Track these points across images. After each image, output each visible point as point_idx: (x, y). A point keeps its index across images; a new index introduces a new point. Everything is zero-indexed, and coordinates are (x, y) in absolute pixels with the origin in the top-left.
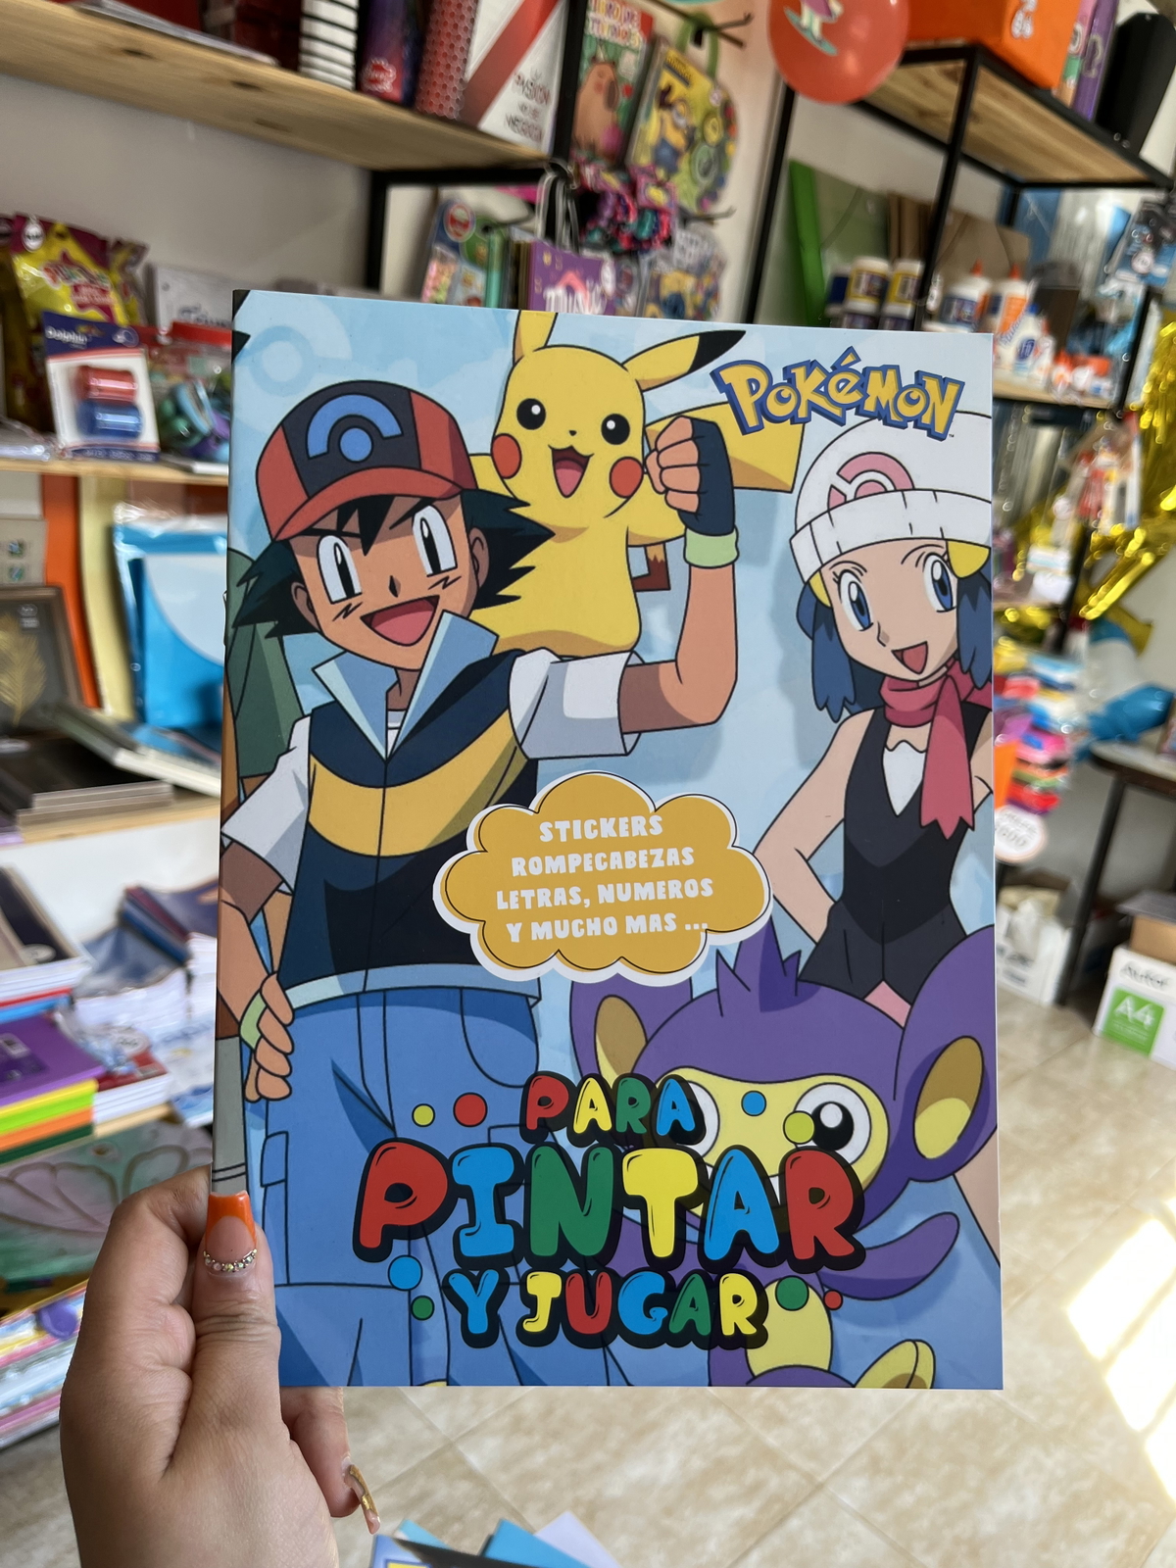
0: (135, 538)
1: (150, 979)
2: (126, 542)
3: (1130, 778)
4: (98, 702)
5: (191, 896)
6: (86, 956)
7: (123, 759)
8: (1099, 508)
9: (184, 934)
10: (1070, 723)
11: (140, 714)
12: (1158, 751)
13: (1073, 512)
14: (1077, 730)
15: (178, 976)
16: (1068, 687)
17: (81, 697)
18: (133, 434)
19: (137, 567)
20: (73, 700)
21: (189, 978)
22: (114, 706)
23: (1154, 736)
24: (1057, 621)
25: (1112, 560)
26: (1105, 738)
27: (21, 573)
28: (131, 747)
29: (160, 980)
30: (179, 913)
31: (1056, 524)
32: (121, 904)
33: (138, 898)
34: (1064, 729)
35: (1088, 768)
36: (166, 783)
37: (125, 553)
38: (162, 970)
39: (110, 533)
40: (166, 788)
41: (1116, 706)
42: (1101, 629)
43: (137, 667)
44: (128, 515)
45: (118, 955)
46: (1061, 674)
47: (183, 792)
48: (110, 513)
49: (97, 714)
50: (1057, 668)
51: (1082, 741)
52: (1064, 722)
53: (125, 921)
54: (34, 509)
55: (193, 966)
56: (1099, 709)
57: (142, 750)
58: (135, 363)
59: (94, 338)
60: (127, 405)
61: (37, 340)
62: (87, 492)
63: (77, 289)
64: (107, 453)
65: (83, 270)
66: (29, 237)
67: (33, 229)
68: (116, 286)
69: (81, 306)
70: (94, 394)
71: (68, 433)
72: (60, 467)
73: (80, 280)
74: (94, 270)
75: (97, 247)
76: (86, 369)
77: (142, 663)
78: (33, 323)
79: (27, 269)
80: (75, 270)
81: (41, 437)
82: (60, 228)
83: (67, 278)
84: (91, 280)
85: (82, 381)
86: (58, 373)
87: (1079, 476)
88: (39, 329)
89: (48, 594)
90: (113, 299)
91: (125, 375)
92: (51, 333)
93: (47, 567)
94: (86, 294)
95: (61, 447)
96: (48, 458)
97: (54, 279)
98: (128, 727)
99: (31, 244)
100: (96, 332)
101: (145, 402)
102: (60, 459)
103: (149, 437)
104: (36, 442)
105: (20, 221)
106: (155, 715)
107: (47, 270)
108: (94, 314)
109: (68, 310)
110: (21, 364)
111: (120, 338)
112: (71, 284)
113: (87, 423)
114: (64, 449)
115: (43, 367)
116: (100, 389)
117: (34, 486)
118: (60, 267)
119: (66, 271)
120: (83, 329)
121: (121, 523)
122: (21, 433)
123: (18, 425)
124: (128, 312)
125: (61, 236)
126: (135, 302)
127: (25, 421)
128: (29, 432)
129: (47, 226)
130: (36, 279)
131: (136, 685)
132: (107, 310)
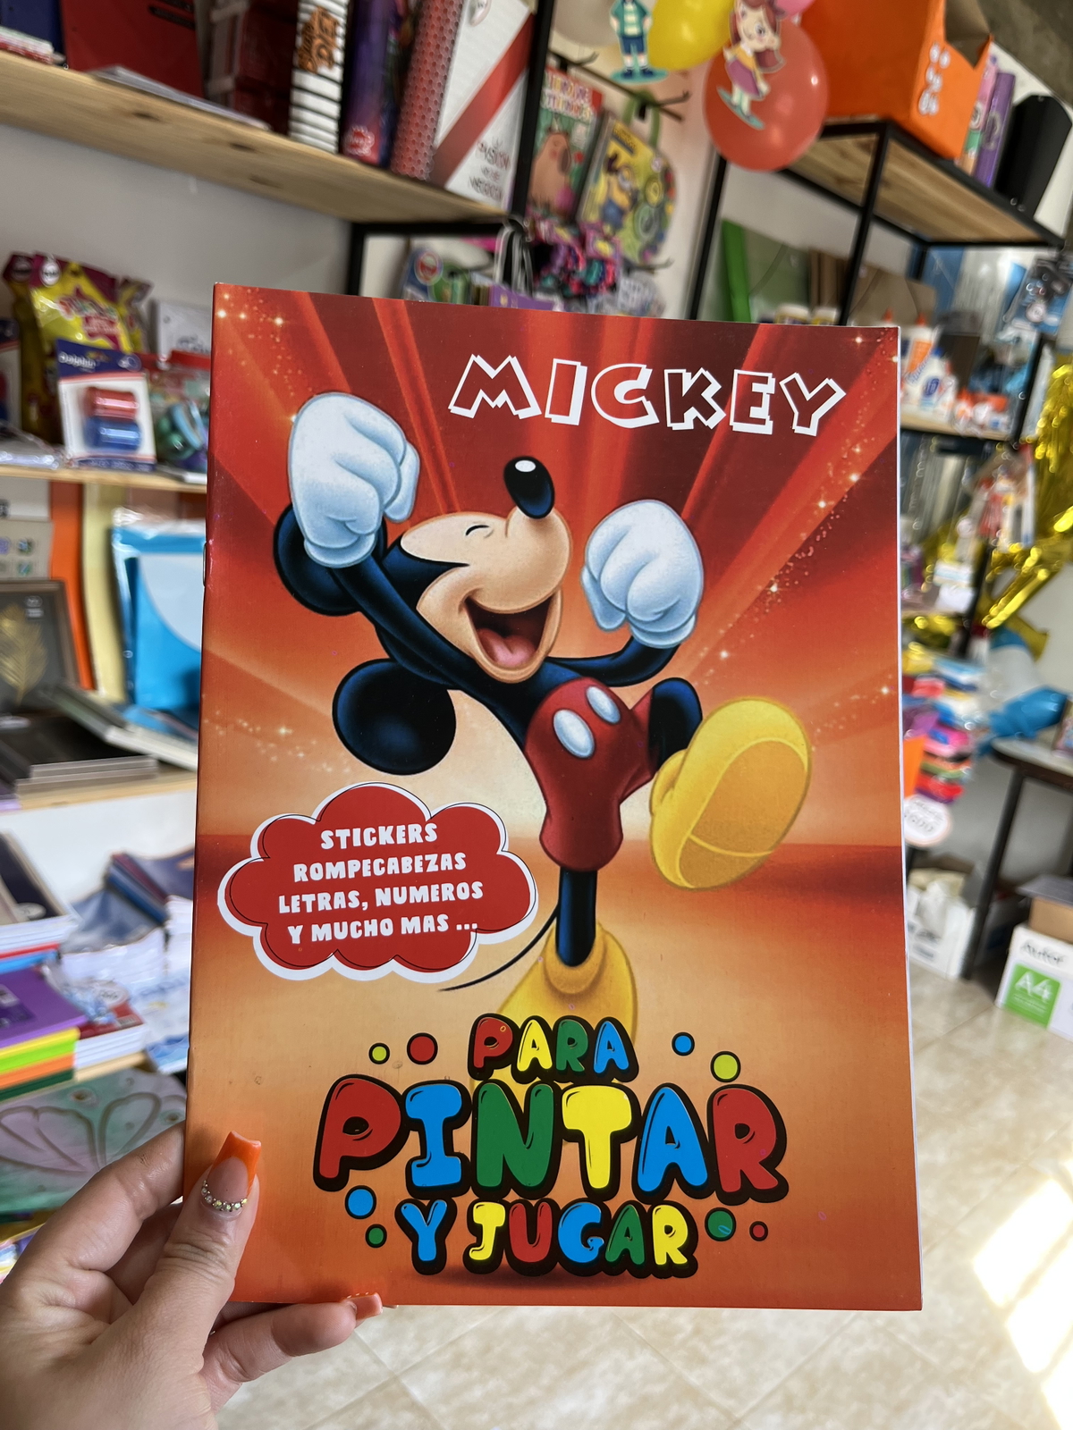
0: (131, 538)
1: (131, 938)
2: (123, 542)
3: (1028, 771)
4: (93, 684)
5: (171, 863)
6: (74, 915)
7: (116, 736)
8: (998, 528)
9: (163, 897)
10: (973, 721)
11: (131, 696)
12: (1054, 747)
13: (974, 532)
14: (980, 727)
15: (158, 934)
16: (970, 688)
17: (78, 680)
18: (131, 446)
19: (132, 565)
20: (71, 684)
21: (167, 937)
22: (108, 689)
23: (1050, 734)
24: (961, 629)
25: (1009, 576)
26: (1005, 735)
27: (29, 569)
28: (121, 725)
29: (142, 937)
30: (160, 877)
31: (960, 542)
32: (108, 869)
33: (124, 861)
34: (967, 726)
35: (990, 762)
36: (153, 758)
37: (123, 552)
38: (143, 929)
39: (109, 534)
40: (151, 763)
41: (1015, 706)
42: (1000, 637)
43: (130, 654)
44: (126, 519)
45: (103, 914)
46: (964, 677)
47: (169, 766)
48: (110, 517)
49: (91, 696)
50: (961, 670)
51: (984, 738)
52: (968, 719)
53: (110, 884)
54: (42, 512)
55: (170, 926)
56: (1000, 708)
57: (132, 729)
58: (136, 384)
59: (102, 363)
60: (128, 422)
61: (51, 364)
62: (91, 497)
63: (87, 320)
64: (109, 464)
65: (94, 304)
66: (46, 274)
67: (50, 267)
68: (122, 318)
69: (91, 335)
70: (100, 412)
71: (75, 445)
72: (67, 475)
73: (91, 312)
74: (103, 304)
75: (108, 284)
76: (93, 390)
77: (134, 651)
78: (47, 348)
79: (44, 302)
80: (86, 304)
81: (51, 449)
82: (74, 266)
83: (80, 311)
84: (101, 313)
85: (89, 401)
86: (69, 391)
87: (980, 499)
88: (53, 355)
89: (52, 587)
90: (120, 330)
91: (128, 396)
92: (63, 358)
93: (52, 564)
94: (95, 325)
95: (69, 458)
96: (56, 466)
97: (68, 311)
98: (120, 707)
99: (49, 280)
100: (102, 358)
101: (144, 419)
102: (68, 468)
103: (147, 450)
104: (47, 453)
105: (39, 259)
106: (144, 697)
107: (62, 303)
108: (102, 342)
109: (80, 337)
110: (36, 385)
111: (125, 363)
112: (84, 316)
113: (93, 437)
114: (71, 460)
115: (56, 387)
116: (105, 408)
117: (43, 492)
118: (74, 300)
119: (79, 303)
120: (92, 355)
121: (119, 525)
122: (33, 445)
123: (31, 438)
124: (133, 341)
125: (75, 274)
126: (139, 334)
127: (37, 434)
128: (40, 443)
129: (62, 264)
130: (52, 311)
131: (128, 670)
132: (113, 338)
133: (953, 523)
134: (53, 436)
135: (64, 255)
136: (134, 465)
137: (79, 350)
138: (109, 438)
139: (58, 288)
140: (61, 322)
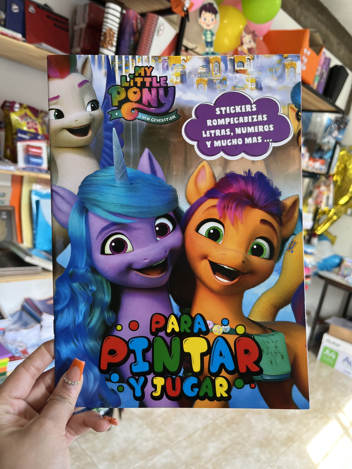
0: (38, 194)
1: (29, 327)
2: (35, 195)
4: (22, 241)
5: (44, 302)
6: (10, 319)
7: (27, 259)
8: (321, 202)
9: (41, 313)
10: (312, 265)
11: (34, 246)
12: (337, 274)
13: (313, 203)
15: (38, 326)
16: (311, 254)
17: (17, 240)
18: (39, 164)
19: (38, 203)
20: (15, 241)
21: (41, 327)
22: (27, 243)
23: (336, 270)
24: (308, 234)
25: (324, 218)
27: (3, 202)
28: (30, 256)
29: (33, 327)
30: (40, 307)
31: (309, 206)
32: (23, 303)
33: (28, 301)
35: (317, 278)
36: (40, 267)
37: (35, 198)
38: (33, 324)
39: (31, 192)
40: (39, 269)
41: (325, 260)
42: (321, 237)
43: (35, 232)
44: (37, 187)
45: (20, 318)
46: (309, 250)
47: (45, 270)
48: (31, 186)
49: (21, 245)
50: (308, 248)
51: (315, 270)
52: (310, 264)
53: (23, 308)
54: (9, 184)
55: (42, 323)
56: (320, 261)
57: (34, 257)
58: (43, 145)
59: (32, 137)
60: (39, 156)
61: (15, 137)
62: (25, 180)
63: (28, 123)
64: (32, 170)
65: (31, 118)
66: (16, 108)
67: (17, 106)
68: (40, 123)
69: (29, 128)
70: (30, 153)
71: (21, 163)
72: (18, 173)
73: (29, 120)
74: (34, 118)
75: (35, 112)
76: (28, 146)
77: (36, 230)
78: (14, 131)
79: (14, 117)
80: (28, 118)
81: (13, 164)
82: (25, 105)
83: (26, 120)
84: (33, 121)
85: (27, 149)
86: (20, 146)
87: (316, 193)
88: (16, 134)
89: (10, 209)
90: (39, 127)
91: (39, 148)
92: (19, 135)
93: (11, 201)
94: (31, 125)
95: (19, 168)
96: (15, 170)
97: (22, 120)
98: (30, 249)
99: (16, 110)
100: (32, 136)
101: (45, 156)
102: (18, 171)
103: (45, 166)
104: (12, 166)
105: (13, 103)
106: (38, 246)
107: (20, 117)
108: (32, 130)
109: (25, 128)
110: (10, 143)
111: (39, 137)
112: (27, 122)
113: (27, 161)
114: (20, 168)
115: (16, 144)
116: (32, 152)
117: (10, 178)
118: (24, 116)
119: (26, 118)
120: (29, 134)
121: (34, 189)
122: (7, 163)
123: (7, 160)
124: (43, 130)
125: (25, 108)
126: (45, 128)
127: (9, 159)
128: (10, 162)
129: (21, 105)
130: (17, 120)
131: (34, 237)
132: (36, 129)
133: (306, 199)
134: (14, 160)
135: (22, 102)
136: (40, 171)
137: (25, 133)
138: (33, 162)
139: (19, 113)
140: (19, 123)
